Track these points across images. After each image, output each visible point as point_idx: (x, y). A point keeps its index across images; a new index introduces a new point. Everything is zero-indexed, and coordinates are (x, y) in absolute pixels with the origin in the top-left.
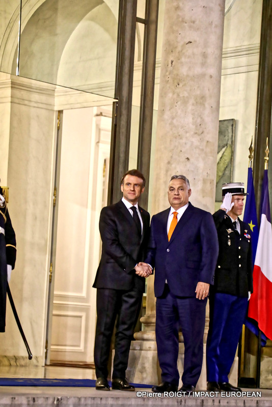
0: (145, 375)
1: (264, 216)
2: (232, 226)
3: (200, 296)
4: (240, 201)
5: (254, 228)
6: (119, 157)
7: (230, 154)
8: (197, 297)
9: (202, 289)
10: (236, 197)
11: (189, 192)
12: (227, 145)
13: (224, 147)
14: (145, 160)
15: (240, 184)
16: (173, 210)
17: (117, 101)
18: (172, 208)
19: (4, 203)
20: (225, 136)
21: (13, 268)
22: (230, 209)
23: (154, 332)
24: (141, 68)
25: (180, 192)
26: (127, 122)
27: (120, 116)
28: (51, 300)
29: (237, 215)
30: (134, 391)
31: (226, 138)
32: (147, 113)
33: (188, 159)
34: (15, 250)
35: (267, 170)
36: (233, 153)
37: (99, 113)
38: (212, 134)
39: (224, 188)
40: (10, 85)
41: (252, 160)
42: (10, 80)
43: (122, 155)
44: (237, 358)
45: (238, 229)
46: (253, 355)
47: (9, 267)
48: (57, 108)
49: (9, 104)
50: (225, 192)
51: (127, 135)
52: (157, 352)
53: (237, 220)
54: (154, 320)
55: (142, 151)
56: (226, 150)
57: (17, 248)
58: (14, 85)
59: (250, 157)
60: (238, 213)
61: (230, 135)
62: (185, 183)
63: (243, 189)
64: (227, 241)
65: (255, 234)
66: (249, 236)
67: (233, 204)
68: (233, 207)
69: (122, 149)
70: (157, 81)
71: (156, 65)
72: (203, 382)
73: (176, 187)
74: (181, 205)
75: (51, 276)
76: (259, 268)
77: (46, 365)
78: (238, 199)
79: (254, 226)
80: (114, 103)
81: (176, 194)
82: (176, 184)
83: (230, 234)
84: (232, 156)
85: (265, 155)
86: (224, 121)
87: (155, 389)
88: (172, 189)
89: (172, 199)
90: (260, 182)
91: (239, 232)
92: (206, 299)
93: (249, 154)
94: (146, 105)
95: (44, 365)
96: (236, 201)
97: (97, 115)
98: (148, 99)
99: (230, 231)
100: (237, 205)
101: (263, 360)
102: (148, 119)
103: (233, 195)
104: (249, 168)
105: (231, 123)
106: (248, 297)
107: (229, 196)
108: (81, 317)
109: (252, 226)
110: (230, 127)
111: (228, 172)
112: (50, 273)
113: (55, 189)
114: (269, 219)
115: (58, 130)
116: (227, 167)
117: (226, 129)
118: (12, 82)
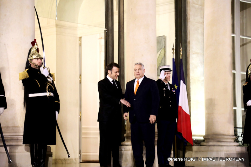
0: (127, 163)
1: (182, 82)
2: (166, 86)
3: (152, 122)
4: (169, 74)
6: (109, 57)
7: (164, 53)
8: (150, 122)
9: (153, 118)
10: (167, 72)
11: (144, 71)
12: (162, 48)
13: (161, 49)
14: (122, 57)
15: (168, 66)
16: (136, 80)
17: (106, 29)
18: (136, 79)
19: (52, 81)
20: (161, 44)
21: (59, 113)
22: (164, 78)
23: (131, 141)
24: (117, 14)
25: (140, 71)
26: (112, 39)
27: (108, 37)
28: (81, 130)
29: (168, 81)
31: (162, 45)
32: (122, 34)
33: (142, 55)
34: (59, 104)
35: (182, 59)
36: (165, 52)
37: (100, 38)
38: (154, 43)
40: (55, 26)
41: (174, 54)
42: (55, 24)
43: (110, 55)
44: (172, 152)
45: (169, 88)
46: (181, 150)
47: (57, 112)
48: (79, 36)
49: (55, 35)
50: (161, 70)
53: (168, 84)
54: (130, 135)
55: (120, 53)
56: (162, 50)
57: (60, 103)
58: (57, 26)
59: (173, 53)
60: (168, 80)
61: (163, 43)
62: (142, 66)
63: (170, 68)
64: (164, 94)
65: (178, 91)
66: (174, 91)
67: (165, 76)
68: (165, 77)
69: (110, 52)
70: (125, 20)
71: (125, 12)
73: (137, 69)
74: (140, 77)
76: (181, 107)
78: (168, 73)
79: (177, 86)
80: (105, 30)
81: (138, 72)
82: (138, 67)
83: (165, 91)
84: (165, 53)
85: (180, 52)
86: (160, 37)
88: (135, 70)
89: (136, 75)
90: (179, 65)
91: (169, 89)
92: (155, 123)
94: (121, 31)
95: (79, 162)
96: (167, 74)
97: (100, 39)
98: (122, 28)
99: (165, 89)
100: (167, 76)
101: (186, 153)
102: (122, 37)
103: (165, 72)
104: (173, 59)
105: (163, 38)
106: (176, 121)
107: (163, 72)
109: (176, 87)
110: (163, 40)
111: (163, 62)
112: (80, 117)
113: (80, 75)
114: (184, 83)
115: (80, 46)
116: (163, 59)
117: (161, 41)
118: (56, 24)
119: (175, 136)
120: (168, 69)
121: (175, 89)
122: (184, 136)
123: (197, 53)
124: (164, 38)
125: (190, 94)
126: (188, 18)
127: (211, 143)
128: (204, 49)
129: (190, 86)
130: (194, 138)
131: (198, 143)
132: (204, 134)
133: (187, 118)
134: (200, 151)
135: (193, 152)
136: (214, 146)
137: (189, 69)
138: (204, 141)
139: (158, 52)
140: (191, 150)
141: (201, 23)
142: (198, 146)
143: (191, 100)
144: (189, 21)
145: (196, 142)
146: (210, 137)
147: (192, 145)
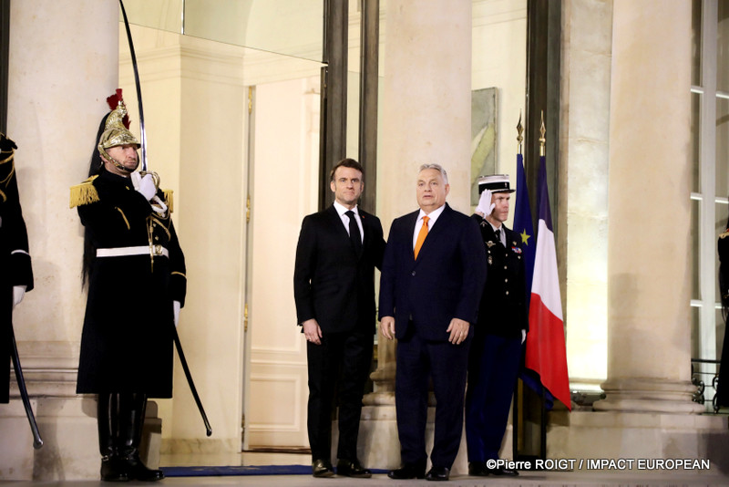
1: (542, 223)
2: (494, 236)
3: (455, 339)
4: (504, 201)
5: (528, 240)
6: (332, 146)
7: (493, 138)
8: (450, 340)
9: (458, 328)
10: (498, 195)
11: (446, 189)
12: (487, 124)
13: (483, 127)
14: (369, 148)
15: (504, 176)
16: (422, 214)
17: (327, 65)
18: (421, 211)
19: (166, 213)
20: (484, 112)
21: (182, 306)
22: (490, 212)
24: (359, 21)
25: (433, 187)
26: (342, 95)
27: (332, 86)
28: (247, 359)
29: (501, 221)
30: (369, 477)
31: (487, 114)
32: (370, 81)
33: (429, 143)
34: (184, 280)
35: (544, 158)
36: (496, 135)
37: (310, 91)
38: (463, 108)
39: (480, 183)
40: (179, 53)
41: (523, 143)
42: (179, 46)
43: (336, 143)
45: (503, 240)
46: (536, 423)
47: (177, 304)
48: (247, 83)
50: (482, 188)
51: (342, 113)
52: (396, 421)
53: (500, 228)
55: (364, 135)
56: (486, 131)
57: (187, 277)
58: (185, 52)
59: (518, 139)
60: (502, 218)
61: (491, 110)
62: (441, 175)
63: (508, 184)
64: (487, 259)
65: (530, 250)
66: (520, 250)
67: (493, 206)
68: (494, 210)
69: (337, 133)
70: (381, 38)
71: (380, 17)
72: (463, 462)
73: (427, 180)
75: (246, 322)
76: (538, 297)
77: (243, 451)
78: (501, 198)
79: (529, 236)
80: (322, 68)
81: (428, 189)
82: (428, 175)
83: (492, 249)
84: (495, 139)
85: (540, 136)
86: (482, 90)
87: (392, 474)
88: (421, 183)
89: (421, 198)
90: (535, 175)
91: (505, 245)
93: (518, 135)
94: (368, 70)
95: (240, 450)
96: (498, 201)
97: (307, 93)
98: (371, 63)
100: (499, 207)
101: (549, 430)
102: (372, 90)
103: (493, 193)
104: (518, 155)
105: (492, 94)
106: (521, 338)
107: (487, 193)
108: (293, 381)
109: (525, 237)
110: (491, 99)
111: (490, 163)
112: (244, 319)
113: (249, 198)
114: (550, 226)
115: (250, 113)
116: (488, 155)
117: (485, 102)
118: (181, 48)
119: (520, 382)
120: (501, 187)
121: (520, 245)
122: (546, 381)
123: (588, 140)
124: (494, 94)
125: (565, 260)
126: (566, 38)
127: (624, 404)
128: (609, 129)
129: (566, 236)
130: (574, 388)
131: (586, 402)
132: (604, 376)
133: (557, 328)
134: (591, 427)
135: (571, 427)
136: (632, 411)
137: (566, 186)
138: (603, 396)
139: (474, 135)
140: (565, 423)
141: (603, 53)
142: (585, 410)
143: (568, 277)
144: (567, 45)
145: (581, 399)
146: (620, 387)
147: (569, 409)
